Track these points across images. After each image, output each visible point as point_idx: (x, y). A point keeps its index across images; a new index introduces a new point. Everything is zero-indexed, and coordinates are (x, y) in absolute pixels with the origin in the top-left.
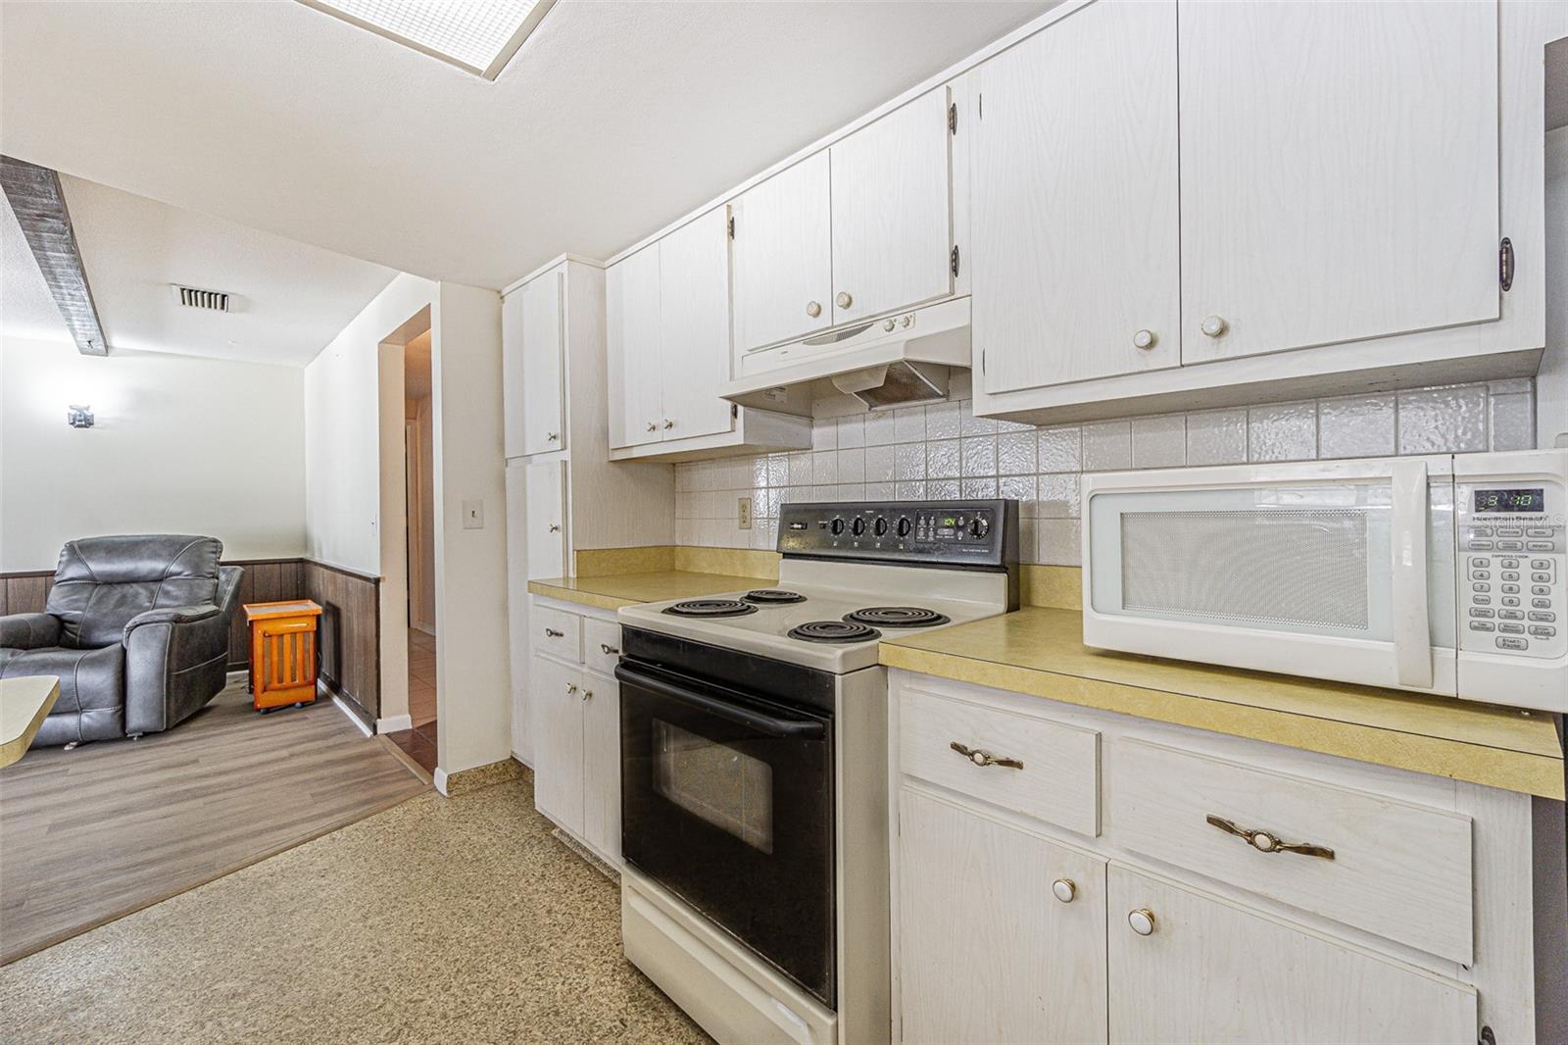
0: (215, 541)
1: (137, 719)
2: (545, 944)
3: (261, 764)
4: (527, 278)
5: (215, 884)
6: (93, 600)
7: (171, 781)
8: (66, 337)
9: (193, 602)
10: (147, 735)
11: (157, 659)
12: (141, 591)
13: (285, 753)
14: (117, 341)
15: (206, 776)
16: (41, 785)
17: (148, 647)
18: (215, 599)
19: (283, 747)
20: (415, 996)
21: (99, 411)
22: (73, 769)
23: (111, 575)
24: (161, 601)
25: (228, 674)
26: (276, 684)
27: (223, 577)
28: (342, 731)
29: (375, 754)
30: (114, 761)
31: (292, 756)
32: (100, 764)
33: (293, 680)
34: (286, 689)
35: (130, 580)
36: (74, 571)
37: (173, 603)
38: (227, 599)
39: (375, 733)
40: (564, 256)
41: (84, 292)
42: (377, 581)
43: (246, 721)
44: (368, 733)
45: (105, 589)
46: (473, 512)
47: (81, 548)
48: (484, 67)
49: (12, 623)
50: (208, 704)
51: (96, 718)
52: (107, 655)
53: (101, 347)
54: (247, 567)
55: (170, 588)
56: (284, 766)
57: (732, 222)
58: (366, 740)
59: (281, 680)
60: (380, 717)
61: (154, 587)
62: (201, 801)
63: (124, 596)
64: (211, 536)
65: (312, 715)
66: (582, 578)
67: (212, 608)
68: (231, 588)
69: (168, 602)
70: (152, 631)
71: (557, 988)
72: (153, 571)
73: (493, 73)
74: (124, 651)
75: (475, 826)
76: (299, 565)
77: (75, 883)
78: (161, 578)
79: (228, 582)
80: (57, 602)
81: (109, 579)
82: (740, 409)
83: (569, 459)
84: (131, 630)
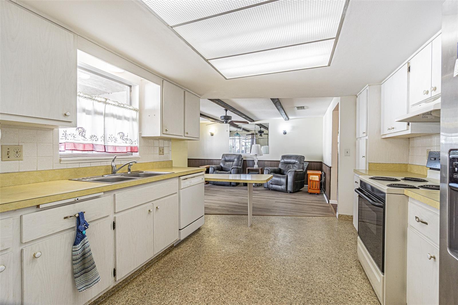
0: (303, 156)
1: (289, 189)
2: (343, 249)
3: (306, 202)
4: (361, 91)
5: (293, 217)
6: (285, 166)
7: (291, 201)
8: (282, 118)
9: (299, 169)
10: (290, 192)
11: (292, 178)
12: (291, 165)
13: (310, 201)
14: (290, 117)
15: (297, 201)
16: (276, 196)
17: (291, 176)
18: (303, 169)
19: (310, 200)
20: (315, 244)
21: (287, 131)
22: (280, 195)
23: (287, 162)
24: (294, 168)
25: (305, 185)
26: (312, 188)
27: (305, 164)
28: (323, 201)
29: (328, 207)
30: (285, 195)
31: (311, 202)
32: (284, 195)
33: (315, 188)
34: (314, 189)
35: (289, 163)
36: (282, 161)
37: (296, 168)
38: (305, 169)
39: (329, 203)
40: (367, 85)
41: (283, 111)
42: (330, 167)
43: (306, 194)
44: (328, 203)
45: (286, 164)
46: (347, 152)
47: (284, 157)
48: (327, 65)
49: (274, 169)
50: (301, 190)
51: (283, 187)
52: (285, 176)
53: (287, 119)
54: (310, 163)
55: (296, 165)
56: (310, 204)
57: (409, 68)
58: (327, 204)
59: (313, 187)
60: (330, 199)
61: (293, 165)
62: (294, 205)
63: (289, 166)
64: (303, 155)
65: (318, 196)
66: (370, 170)
67: (302, 170)
68: (306, 167)
69: (295, 168)
70: (291, 173)
71: (341, 256)
72: (293, 162)
73: (329, 65)
74: (287, 176)
75: (341, 226)
76: (321, 163)
77: (276, 210)
78: (294, 163)
79: (306, 165)
80: (280, 166)
81: (287, 163)
82: (410, 123)
83: (368, 138)
84: (289, 172)
